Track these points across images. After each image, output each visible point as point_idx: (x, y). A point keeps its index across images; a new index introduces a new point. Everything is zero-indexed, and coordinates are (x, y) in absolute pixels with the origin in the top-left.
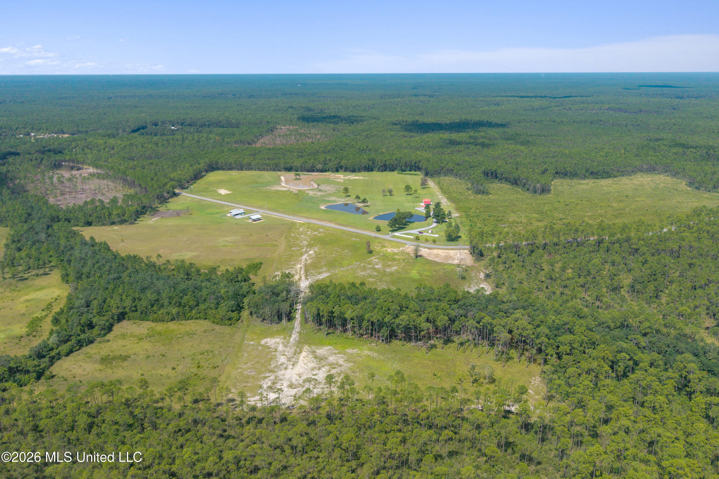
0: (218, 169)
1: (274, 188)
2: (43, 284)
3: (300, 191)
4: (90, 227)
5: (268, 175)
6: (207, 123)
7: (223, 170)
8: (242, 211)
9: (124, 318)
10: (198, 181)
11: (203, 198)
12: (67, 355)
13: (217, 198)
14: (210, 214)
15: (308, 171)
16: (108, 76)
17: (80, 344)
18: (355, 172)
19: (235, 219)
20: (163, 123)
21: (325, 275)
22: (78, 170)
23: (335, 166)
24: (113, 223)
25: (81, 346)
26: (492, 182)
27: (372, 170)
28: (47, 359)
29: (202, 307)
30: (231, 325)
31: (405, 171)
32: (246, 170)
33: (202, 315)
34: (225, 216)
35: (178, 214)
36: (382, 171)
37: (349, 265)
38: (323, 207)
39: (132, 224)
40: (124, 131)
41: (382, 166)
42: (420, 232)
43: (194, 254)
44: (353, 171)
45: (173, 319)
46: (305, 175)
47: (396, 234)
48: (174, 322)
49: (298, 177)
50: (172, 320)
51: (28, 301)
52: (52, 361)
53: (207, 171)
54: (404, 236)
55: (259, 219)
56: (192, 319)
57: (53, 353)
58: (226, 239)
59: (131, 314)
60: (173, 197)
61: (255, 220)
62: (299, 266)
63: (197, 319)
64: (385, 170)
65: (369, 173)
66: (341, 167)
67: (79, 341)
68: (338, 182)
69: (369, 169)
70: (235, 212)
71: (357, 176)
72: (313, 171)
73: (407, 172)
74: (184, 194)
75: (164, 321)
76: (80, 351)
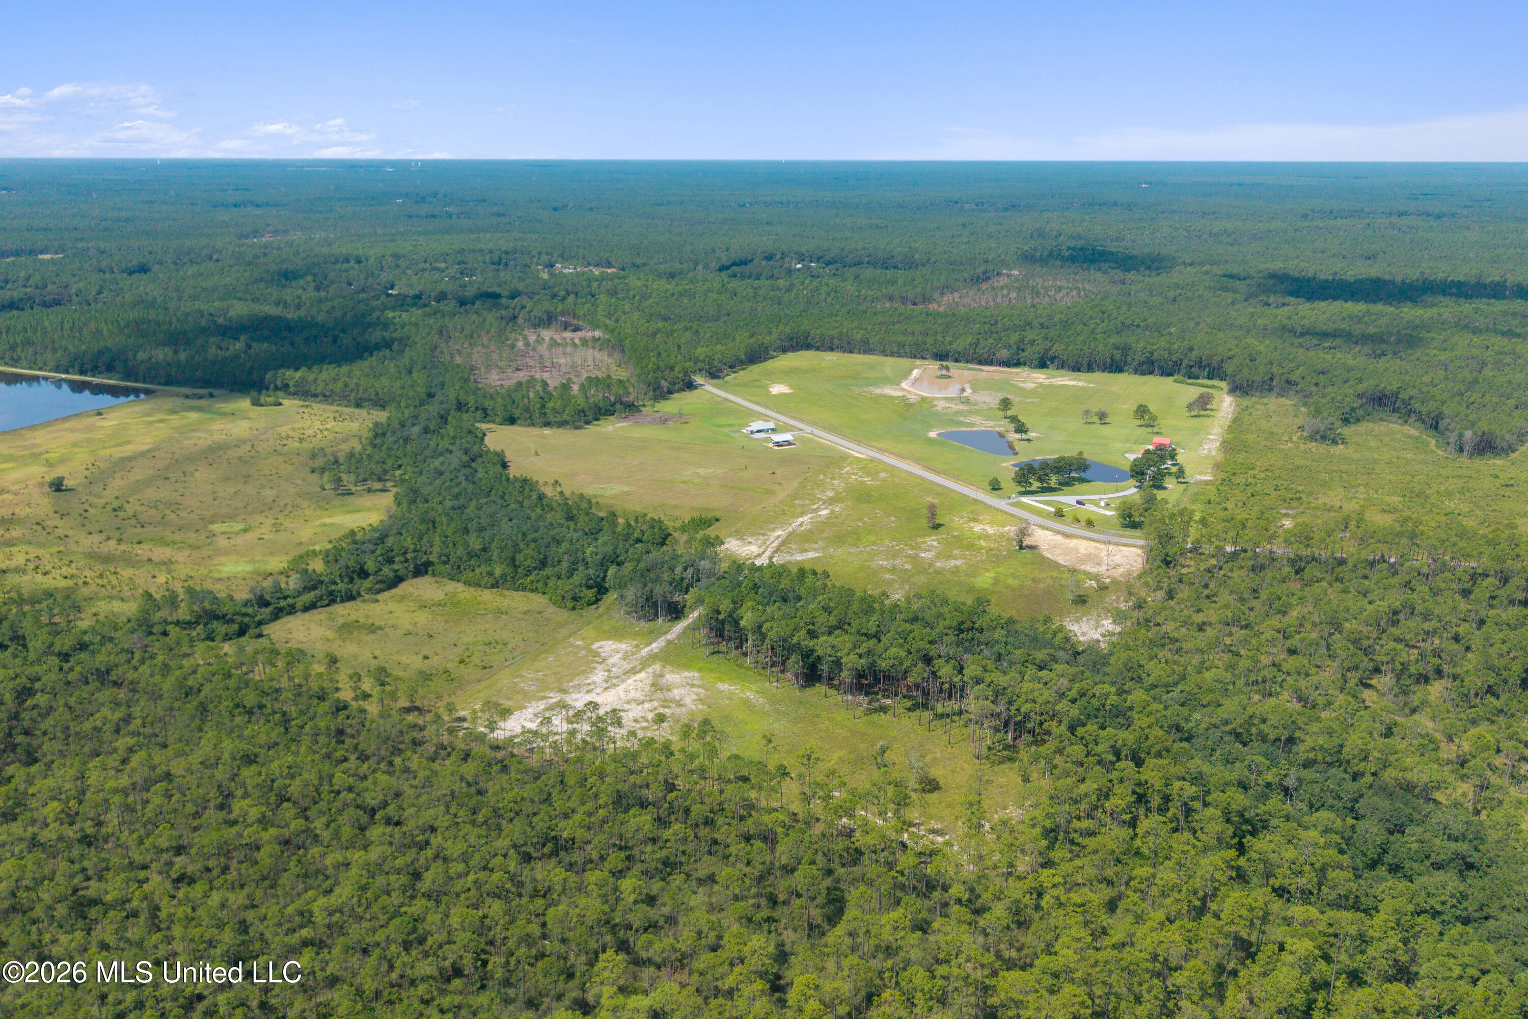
0: (808, 347)
1: (878, 391)
2: (368, 504)
3: (923, 399)
4: (511, 427)
5: (889, 364)
6: (866, 260)
7: (818, 349)
8: (771, 425)
9: (426, 572)
10: (751, 368)
11: (730, 397)
12: (306, 609)
13: (757, 399)
14: (718, 426)
15: (980, 363)
16: (779, 163)
17: (332, 599)
18: (1079, 370)
19: (751, 439)
20: (784, 256)
21: (811, 555)
22: (574, 331)
23: (1036, 356)
24: (547, 424)
25: (332, 602)
26: (1381, 420)
27: (1119, 370)
28: (268, 610)
29: (548, 571)
30: (574, 608)
31: (1197, 378)
32: (860, 353)
33: (540, 585)
34: (739, 431)
35: (664, 421)
36: (1143, 373)
37: (874, 543)
38: (933, 434)
39: (576, 428)
40: (706, 267)
41: (1144, 363)
42: (1079, 502)
43: (625, 489)
44: (1076, 368)
45: (495, 585)
46: (970, 369)
47: (1025, 500)
48: (495, 590)
49: (944, 372)
50: (493, 586)
51: (325, 525)
52: (277, 614)
53: (784, 350)
54: (1042, 506)
55: (789, 443)
56: (524, 589)
57: (283, 603)
58: (699, 470)
59: (440, 568)
60: (683, 390)
61: (778, 444)
62: (779, 533)
63: (533, 591)
64: (1151, 373)
65: (1111, 375)
66: (1052, 359)
67: (331, 593)
68: (1021, 389)
69: (1115, 367)
70: (756, 425)
71: (1080, 380)
72: (990, 363)
73: (1200, 381)
74: (708, 387)
75: (480, 586)
76: (327, 609)
